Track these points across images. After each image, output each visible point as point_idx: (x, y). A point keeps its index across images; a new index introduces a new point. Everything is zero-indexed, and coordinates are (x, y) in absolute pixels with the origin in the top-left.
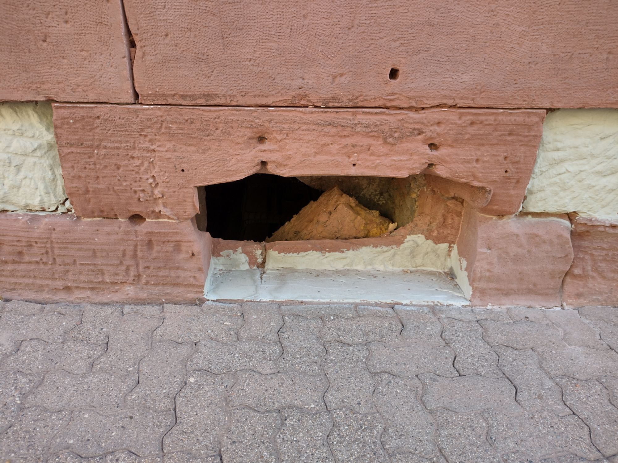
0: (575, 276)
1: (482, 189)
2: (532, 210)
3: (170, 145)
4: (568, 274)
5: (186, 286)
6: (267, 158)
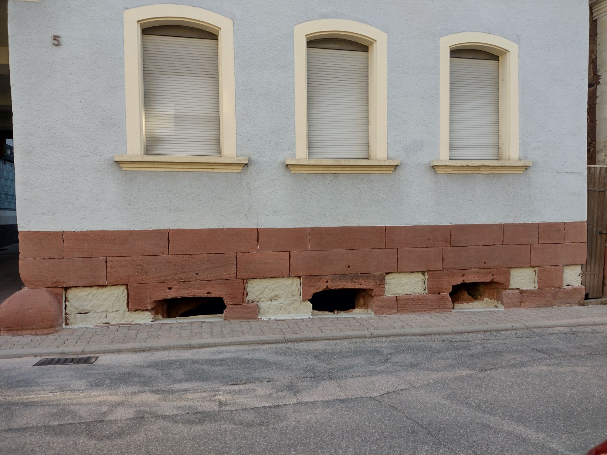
0: (523, 302)
1: (502, 283)
2: (511, 288)
3: (448, 278)
4: (521, 301)
5: (448, 309)
6: (465, 279)
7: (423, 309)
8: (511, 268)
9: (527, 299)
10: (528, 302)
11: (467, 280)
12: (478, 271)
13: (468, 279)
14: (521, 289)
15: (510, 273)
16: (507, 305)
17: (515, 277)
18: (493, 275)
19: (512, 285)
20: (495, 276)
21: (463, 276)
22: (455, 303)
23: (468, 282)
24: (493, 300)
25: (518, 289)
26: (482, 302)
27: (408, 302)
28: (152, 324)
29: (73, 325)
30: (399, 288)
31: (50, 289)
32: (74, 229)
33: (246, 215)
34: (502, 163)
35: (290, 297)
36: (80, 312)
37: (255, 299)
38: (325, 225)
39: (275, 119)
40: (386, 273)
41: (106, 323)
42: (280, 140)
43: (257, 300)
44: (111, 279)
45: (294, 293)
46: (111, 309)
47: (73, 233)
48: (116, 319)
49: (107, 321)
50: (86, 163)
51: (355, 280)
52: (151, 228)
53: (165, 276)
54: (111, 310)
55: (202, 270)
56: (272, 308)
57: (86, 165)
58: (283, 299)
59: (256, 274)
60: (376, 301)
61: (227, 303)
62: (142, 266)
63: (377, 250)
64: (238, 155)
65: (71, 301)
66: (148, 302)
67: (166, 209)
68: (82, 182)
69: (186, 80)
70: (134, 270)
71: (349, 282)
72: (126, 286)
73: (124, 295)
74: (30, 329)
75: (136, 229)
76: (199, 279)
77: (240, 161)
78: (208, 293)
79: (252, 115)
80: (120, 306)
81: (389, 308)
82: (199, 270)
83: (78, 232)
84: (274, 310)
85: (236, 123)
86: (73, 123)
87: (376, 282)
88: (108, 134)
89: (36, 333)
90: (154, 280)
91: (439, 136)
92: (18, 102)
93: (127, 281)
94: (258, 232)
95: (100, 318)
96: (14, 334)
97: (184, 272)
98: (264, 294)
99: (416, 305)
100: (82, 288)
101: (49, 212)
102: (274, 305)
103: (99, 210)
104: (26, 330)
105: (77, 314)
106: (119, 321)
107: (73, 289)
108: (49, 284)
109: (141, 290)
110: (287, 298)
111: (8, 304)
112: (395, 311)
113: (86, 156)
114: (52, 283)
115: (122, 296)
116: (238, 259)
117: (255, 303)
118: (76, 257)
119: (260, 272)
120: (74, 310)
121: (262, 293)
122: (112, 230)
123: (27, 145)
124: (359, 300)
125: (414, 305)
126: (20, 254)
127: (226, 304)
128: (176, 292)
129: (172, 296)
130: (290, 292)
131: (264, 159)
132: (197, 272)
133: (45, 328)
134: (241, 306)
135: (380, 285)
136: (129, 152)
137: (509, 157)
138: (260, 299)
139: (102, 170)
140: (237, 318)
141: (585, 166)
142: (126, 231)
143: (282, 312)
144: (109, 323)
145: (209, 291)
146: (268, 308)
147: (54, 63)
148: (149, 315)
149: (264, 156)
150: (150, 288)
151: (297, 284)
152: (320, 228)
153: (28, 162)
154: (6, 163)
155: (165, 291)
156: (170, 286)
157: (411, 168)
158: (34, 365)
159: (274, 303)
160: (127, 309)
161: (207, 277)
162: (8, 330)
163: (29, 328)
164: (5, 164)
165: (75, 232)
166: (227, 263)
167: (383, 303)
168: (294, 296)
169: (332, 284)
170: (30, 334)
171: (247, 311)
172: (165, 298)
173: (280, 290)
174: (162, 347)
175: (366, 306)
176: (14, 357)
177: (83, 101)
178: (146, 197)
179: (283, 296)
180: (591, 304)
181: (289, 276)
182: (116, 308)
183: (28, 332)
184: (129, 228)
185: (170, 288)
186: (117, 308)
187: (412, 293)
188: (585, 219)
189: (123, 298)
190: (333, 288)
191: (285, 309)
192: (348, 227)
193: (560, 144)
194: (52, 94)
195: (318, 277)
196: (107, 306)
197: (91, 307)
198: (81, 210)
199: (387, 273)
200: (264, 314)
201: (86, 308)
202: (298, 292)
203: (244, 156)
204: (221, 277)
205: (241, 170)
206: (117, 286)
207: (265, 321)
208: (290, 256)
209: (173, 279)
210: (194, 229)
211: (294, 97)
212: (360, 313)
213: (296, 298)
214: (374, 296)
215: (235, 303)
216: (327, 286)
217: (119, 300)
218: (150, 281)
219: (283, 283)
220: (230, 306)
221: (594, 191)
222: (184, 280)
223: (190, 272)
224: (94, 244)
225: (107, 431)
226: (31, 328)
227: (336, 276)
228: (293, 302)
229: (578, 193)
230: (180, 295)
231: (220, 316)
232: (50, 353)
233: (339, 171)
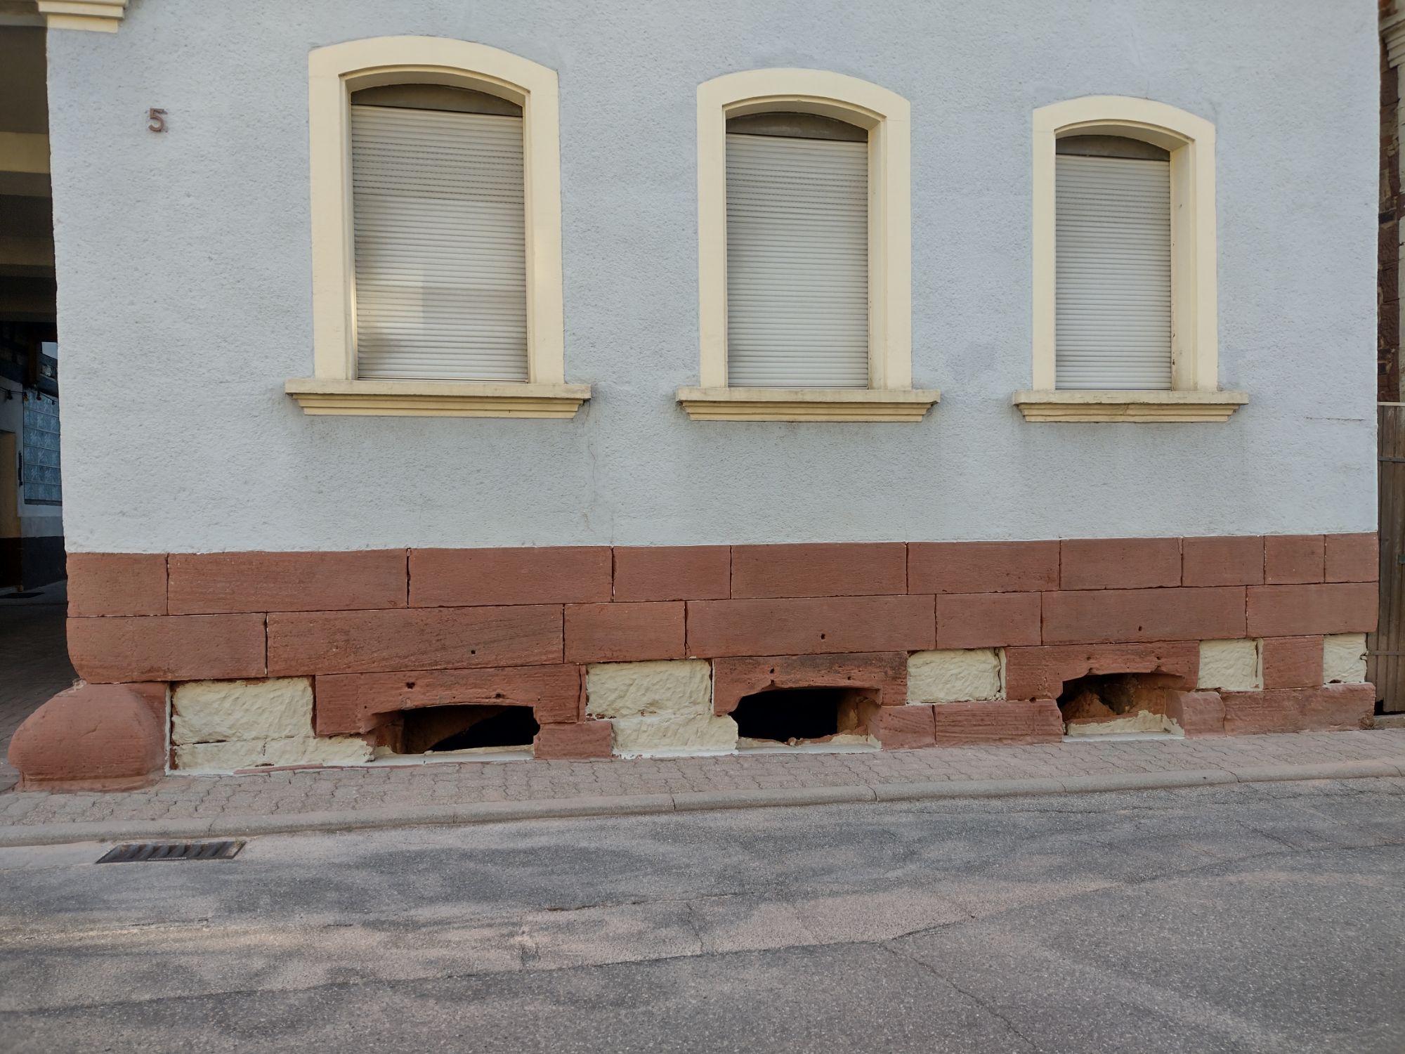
0: (1229, 720)
1: (1180, 677)
2: (1201, 687)
3: (1054, 663)
4: (1225, 719)
5: (1054, 735)
6: (1093, 666)
7: (997, 737)
8: (1201, 641)
9: (1239, 713)
10: (1241, 719)
11: (1098, 669)
12: (1123, 646)
13: (1102, 666)
14: (1223, 689)
15: (1198, 652)
16: (1194, 727)
17: (1209, 663)
18: (1158, 658)
19: (1204, 679)
20: (1163, 660)
21: (1089, 658)
22: (1070, 723)
23: (1100, 673)
24: (1159, 716)
25: (1217, 690)
26: (1133, 719)
27: (959, 718)
28: (368, 768)
29: (187, 769)
30: (940, 686)
31: (136, 685)
32: (193, 548)
33: (585, 515)
34: (1179, 398)
35: (686, 707)
36: (205, 739)
37: (607, 710)
38: (768, 540)
39: (653, 295)
40: (908, 652)
41: (263, 765)
42: (664, 344)
43: (611, 713)
44: (277, 662)
45: (695, 696)
46: (275, 732)
47: (189, 558)
48: (287, 756)
49: (265, 760)
50: (222, 398)
51: (837, 668)
52: (368, 545)
53: (399, 657)
54: (276, 735)
55: (485, 643)
56: (645, 732)
57: (222, 401)
58: (670, 711)
59: (609, 654)
60: (886, 716)
61: (543, 719)
62: (347, 633)
63: (889, 599)
64: (568, 378)
65: (184, 714)
66: (359, 716)
67: (402, 503)
68: (211, 440)
69: (449, 208)
70: (329, 642)
71: (823, 672)
72: (310, 679)
73: (305, 701)
74: (90, 778)
75: (334, 549)
76: (478, 664)
77: (576, 392)
78: (498, 696)
79: (600, 287)
80: (295, 725)
81: (915, 733)
82: (477, 645)
83: (202, 555)
84: (649, 736)
85: (564, 306)
86: (192, 307)
87: (886, 673)
88: (273, 332)
89: (104, 787)
90: (373, 665)
91: (1032, 334)
92: (68, 260)
93: (312, 667)
94: (613, 556)
95: (250, 752)
96: (53, 788)
97: (444, 648)
98: (626, 698)
99: (980, 725)
100: (210, 684)
101: (135, 509)
102: (649, 725)
103: (250, 504)
104: (82, 779)
105: (198, 743)
106: (295, 761)
107: (188, 686)
108: (136, 675)
109: (345, 688)
110: (679, 710)
111: (42, 721)
112: (929, 740)
113: (221, 382)
114: (142, 673)
115: (300, 703)
116: (566, 618)
117: (606, 719)
118: (197, 612)
119: (617, 648)
120: (191, 734)
121: (621, 697)
122: (279, 550)
123: (87, 356)
124: (847, 715)
125: (975, 725)
126: (70, 605)
127: (539, 723)
128: (424, 694)
129: (416, 703)
130: (688, 695)
131: (626, 388)
132: (474, 648)
133: (124, 776)
134: (573, 726)
135: (895, 678)
136: (320, 374)
137: (1196, 384)
138: (617, 710)
139: (257, 414)
140: (565, 755)
141: (1374, 403)
142: (311, 554)
143: (667, 741)
144: (270, 765)
145: (499, 691)
146: (635, 731)
147: (151, 171)
148: (362, 747)
149: (627, 382)
150: (365, 684)
151: (703, 676)
152: (755, 546)
153: (89, 394)
154: (42, 397)
155: (399, 691)
156: (411, 681)
157: (967, 410)
158: (99, 862)
159: (649, 719)
160: (312, 733)
161: (496, 659)
162: (41, 780)
163: (87, 775)
164: (39, 399)
165: (195, 554)
166: (543, 626)
167: (901, 720)
168: (695, 703)
169: (784, 677)
170: (91, 790)
171: (587, 738)
172: (399, 707)
173: (663, 691)
174: (390, 820)
175: (861, 728)
176: (54, 841)
177: (215, 257)
178: (357, 476)
179: (669, 704)
180: (1390, 724)
181: (685, 659)
182: (287, 731)
183: (87, 784)
184: (319, 547)
185: (410, 685)
186: (290, 731)
187: (971, 699)
188: (1375, 527)
189: (302, 706)
190: (786, 686)
191: (676, 735)
192: (821, 544)
193: (1313, 352)
194: (145, 241)
195: (752, 660)
196: (267, 725)
197: (230, 728)
198: (210, 506)
199: (912, 653)
200: (627, 746)
201: (219, 729)
202: (705, 694)
203: (583, 381)
204: (528, 661)
205: (574, 414)
206: (290, 680)
207: (629, 761)
208: (686, 610)
209: (417, 664)
210: (466, 549)
211: (697, 245)
212: (848, 745)
213: (699, 708)
214: (882, 704)
215: (559, 719)
216: (772, 681)
217: (295, 712)
218: (364, 667)
219: (671, 674)
220: (547, 727)
221: (1394, 462)
222: (443, 667)
223: (456, 647)
224: (239, 583)
225: (262, 1015)
226: (93, 774)
227: (794, 658)
228: (694, 718)
229: (1357, 467)
230: (434, 702)
231: (525, 751)
232: (136, 833)
233: (801, 415)
